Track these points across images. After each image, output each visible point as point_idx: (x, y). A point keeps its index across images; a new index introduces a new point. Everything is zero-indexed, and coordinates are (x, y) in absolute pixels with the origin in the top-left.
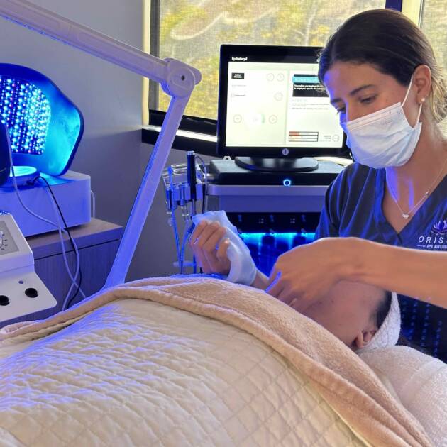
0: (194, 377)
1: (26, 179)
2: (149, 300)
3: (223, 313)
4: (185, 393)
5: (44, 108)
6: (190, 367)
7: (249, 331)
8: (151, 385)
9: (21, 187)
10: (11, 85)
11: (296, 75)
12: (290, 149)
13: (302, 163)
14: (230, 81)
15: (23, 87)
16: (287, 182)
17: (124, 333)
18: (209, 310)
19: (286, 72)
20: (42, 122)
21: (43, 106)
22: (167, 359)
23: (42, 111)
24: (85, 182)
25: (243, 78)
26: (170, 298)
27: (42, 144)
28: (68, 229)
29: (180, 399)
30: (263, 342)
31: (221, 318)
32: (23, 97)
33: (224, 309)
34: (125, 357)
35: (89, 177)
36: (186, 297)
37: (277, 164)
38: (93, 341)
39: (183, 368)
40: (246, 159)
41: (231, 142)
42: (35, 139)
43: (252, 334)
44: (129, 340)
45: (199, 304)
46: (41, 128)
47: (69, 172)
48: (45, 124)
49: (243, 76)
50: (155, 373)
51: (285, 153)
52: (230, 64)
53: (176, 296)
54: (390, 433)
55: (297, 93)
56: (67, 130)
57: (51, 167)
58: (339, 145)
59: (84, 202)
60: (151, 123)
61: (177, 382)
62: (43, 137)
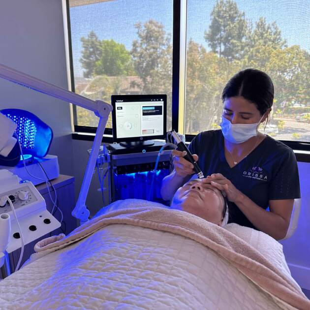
0: (178, 276)
1: (28, 161)
2: (125, 224)
3: (173, 229)
4: (179, 291)
5: (32, 128)
6: (172, 269)
7: (192, 238)
8: (158, 290)
9: (27, 164)
10: (16, 118)
11: (143, 107)
12: (143, 137)
13: (147, 143)
14: (117, 111)
15: (21, 119)
16: (144, 151)
17: (122, 250)
18: (164, 227)
19: (139, 106)
20: (32, 134)
21: (32, 127)
22: (156, 266)
23: (32, 129)
24: (55, 159)
25: (122, 109)
26: (138, 222)
27: (33, 143)
28: (49, 181)
29: (178, 296)
30: (202, 244)
31: (172, 231)
32: (22, 123)
33: (173, 226)
34: (131, 270)
35: (56, 157)
36: (147, 220)
37: (136, 144)
38: (107, 260)
39: (169, 271)
40: (124, 143)
41: (118, 136)
42: (29, 142)
43: (194, 240)
44: (128, 255)
45: (156, 224)
46: (31, 137)
47: (48, 155)
48: (33, 135)
49: (122, 108)
50: (155, 280)
51: (142, 139)
52: (116, 103)
53: (141, 221)
54: (283, 287)
55: (144, 114)
56: (45, 136)
57: (38, 154)
58: (162, 133)
59: (55, 167)
60: (75, 131)
61: (170, 283)
62: (33, 141)
